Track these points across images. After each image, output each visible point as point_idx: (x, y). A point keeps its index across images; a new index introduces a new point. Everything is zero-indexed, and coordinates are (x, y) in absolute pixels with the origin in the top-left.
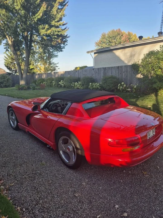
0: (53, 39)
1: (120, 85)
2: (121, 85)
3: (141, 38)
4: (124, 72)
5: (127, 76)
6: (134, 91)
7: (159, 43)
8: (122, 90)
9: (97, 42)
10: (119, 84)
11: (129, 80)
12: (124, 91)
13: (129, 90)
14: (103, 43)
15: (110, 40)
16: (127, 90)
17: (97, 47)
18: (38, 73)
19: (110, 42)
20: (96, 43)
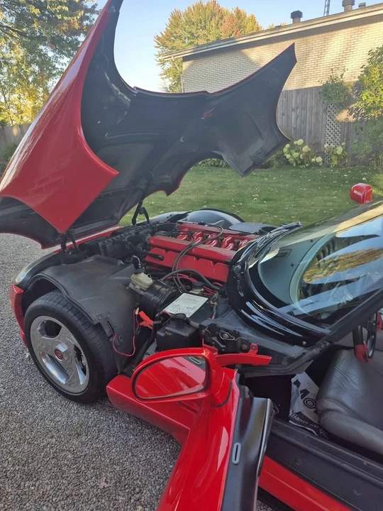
0: (59, 17)
1: (289, 149)
2: (293, 147)
3: (296, 15)
4: (293, 110)
5: (303, 122)
6: (336, 162)
7: (371, 25)
8: (296, 162)
9: (160, 36)
10: (288, 146)
11: (310, 132)
12: (302, 163)
13: (319, 159)
14: (176, 38)
15: (194, 31)
16: (313, 160)
17: (160, 50)
18: (14, 123)
19: (192, 35)
20: (159, 38)
